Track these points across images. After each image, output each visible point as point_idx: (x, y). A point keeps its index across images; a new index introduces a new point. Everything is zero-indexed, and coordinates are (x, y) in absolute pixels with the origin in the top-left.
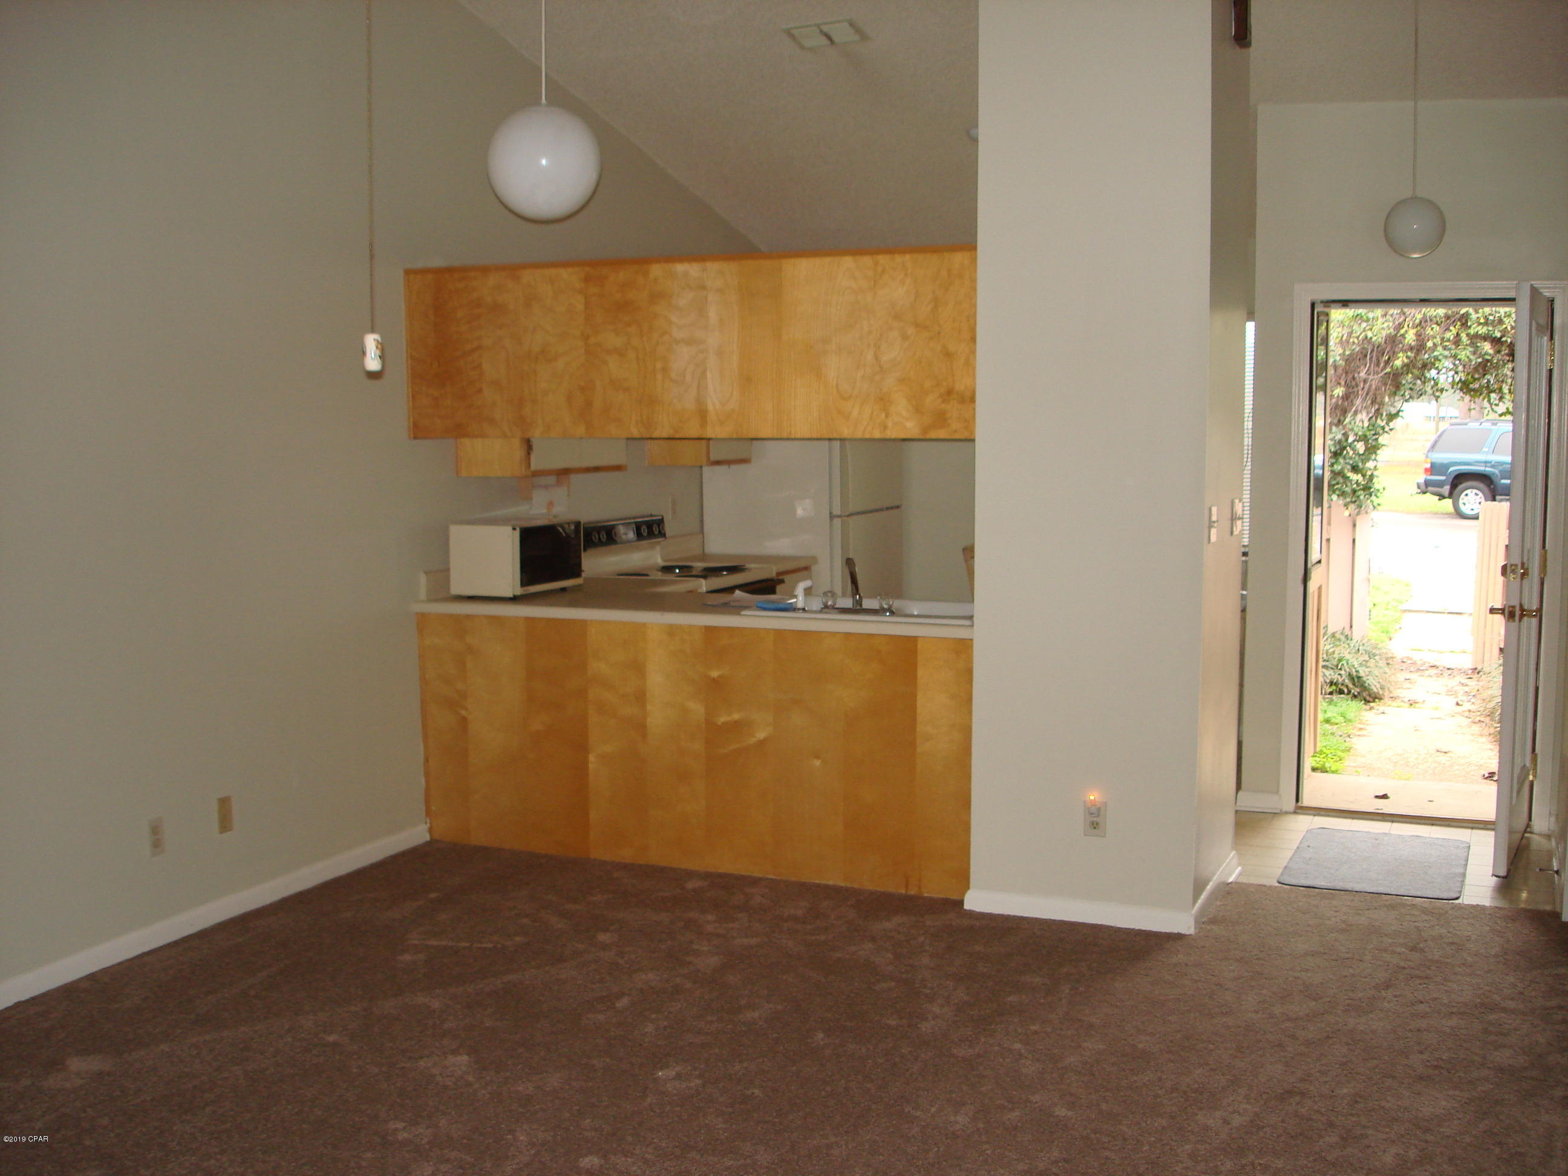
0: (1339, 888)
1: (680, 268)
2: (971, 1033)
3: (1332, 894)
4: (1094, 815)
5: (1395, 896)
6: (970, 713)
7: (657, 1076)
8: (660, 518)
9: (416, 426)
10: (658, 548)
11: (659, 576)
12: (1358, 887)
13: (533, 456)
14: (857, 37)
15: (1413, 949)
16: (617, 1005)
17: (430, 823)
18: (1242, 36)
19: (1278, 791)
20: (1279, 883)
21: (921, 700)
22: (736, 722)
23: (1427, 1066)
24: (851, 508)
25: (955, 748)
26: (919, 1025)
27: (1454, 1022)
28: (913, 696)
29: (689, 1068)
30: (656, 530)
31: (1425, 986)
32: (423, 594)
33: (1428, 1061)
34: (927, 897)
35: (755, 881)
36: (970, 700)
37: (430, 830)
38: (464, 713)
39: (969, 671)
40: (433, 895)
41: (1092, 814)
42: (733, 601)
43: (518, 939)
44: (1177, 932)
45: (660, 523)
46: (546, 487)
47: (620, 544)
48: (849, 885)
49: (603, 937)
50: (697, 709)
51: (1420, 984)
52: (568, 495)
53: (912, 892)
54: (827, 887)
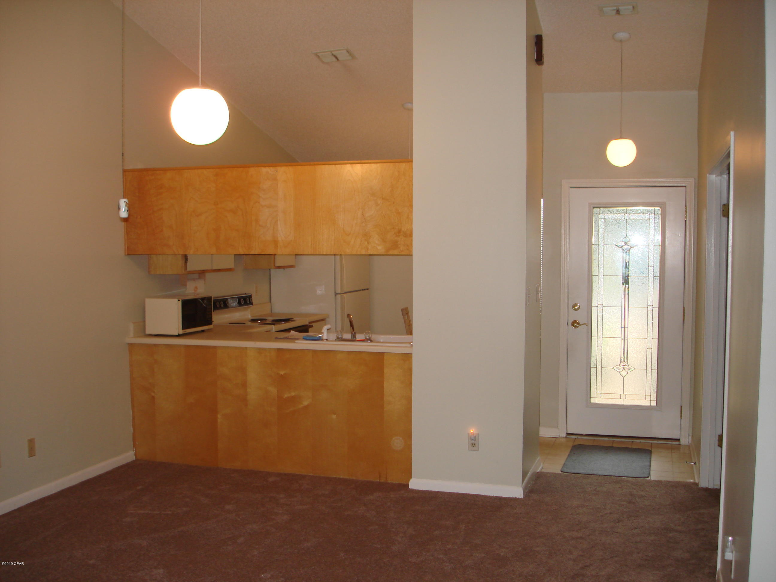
0: (590, 473)
1: (264, 170)
2: (418, 550)
3: (588, 476)
4: (473, 440)
5: (618, 477)
6: (411, 390)
7: (261, 577)
8: (250, 295)
9: (128, 248)
10: (249, 310)
11: (250, 324)
12: (600, 473)
13: (188, 264)
14: (350, 58)
15: (630, 502)
16: (238, 541)
17: (135, 451)
18: (539, 59)
19: (558, 427)
20: (562, 471)
21: (386, 384)
22: (293, 397)
23: (642, 559)
24: (346, 290)
25: (403, 408)
26: (392, 547)
27: (653, 538)
28: (383, 382)
29: (277, 572)
30: (248, 301)
31: (637, 520)
32: (132, 334)
33: (642, 557)
34: (390, 483)
35: (303, 477)
36: (411, 384)
37: (135, 455)
38: (153, 394)
39: (410, 370)
40: (139, 487)
41: (472, 439)
42: (290, 336)
43: (184, 509)
44: (514, 497)
45: (250, 297)
46: (194, 280)
47: (230, 308)
48: (351, 478)
49: (228, 507)
50: (273, 390)
51: (635, 520)
52: (205, 284)
53: (383, 480)
54: (339, 479)
